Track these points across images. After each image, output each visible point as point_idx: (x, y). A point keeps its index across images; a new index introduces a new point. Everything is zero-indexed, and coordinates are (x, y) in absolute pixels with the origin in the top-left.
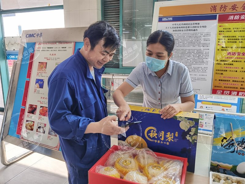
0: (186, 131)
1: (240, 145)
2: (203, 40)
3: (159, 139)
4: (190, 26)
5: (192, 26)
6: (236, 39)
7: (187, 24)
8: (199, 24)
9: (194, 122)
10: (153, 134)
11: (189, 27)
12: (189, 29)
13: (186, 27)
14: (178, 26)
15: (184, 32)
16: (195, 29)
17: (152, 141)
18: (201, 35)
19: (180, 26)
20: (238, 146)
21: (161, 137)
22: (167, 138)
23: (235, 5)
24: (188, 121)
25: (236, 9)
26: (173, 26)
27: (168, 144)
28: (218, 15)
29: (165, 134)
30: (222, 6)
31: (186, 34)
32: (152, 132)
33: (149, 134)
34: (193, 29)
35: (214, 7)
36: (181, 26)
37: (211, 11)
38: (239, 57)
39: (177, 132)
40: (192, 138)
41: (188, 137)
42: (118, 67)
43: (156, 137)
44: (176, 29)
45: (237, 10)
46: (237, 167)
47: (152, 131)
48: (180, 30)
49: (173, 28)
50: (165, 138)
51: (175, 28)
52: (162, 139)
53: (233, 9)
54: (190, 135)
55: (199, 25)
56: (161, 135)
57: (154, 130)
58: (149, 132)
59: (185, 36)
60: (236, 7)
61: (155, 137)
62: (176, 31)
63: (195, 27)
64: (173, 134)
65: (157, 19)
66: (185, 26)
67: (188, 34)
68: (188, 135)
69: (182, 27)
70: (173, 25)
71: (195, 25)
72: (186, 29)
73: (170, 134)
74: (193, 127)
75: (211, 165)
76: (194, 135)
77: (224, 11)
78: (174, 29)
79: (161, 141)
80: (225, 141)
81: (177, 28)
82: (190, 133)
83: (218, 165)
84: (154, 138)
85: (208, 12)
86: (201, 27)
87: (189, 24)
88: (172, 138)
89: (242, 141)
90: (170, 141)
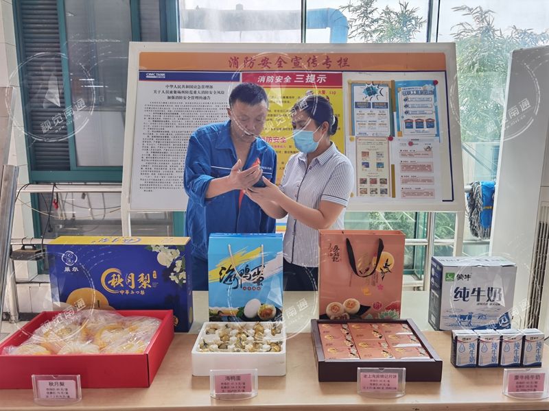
0: (168, 267)
1: (244, 275)
2: (220, 116)
3: (126, 287)
4: (197, 90)
5: (201, 90)
6: (271, 115)
7: (192, 87)
8: (211, 87)
9: (178, 250)
10: (117, 281)
11: (195, 92)
12: (195, 95)
13: (191, 92)
14: (177, 90)
15: (187, 100)
16: (206, 95)
17: (116, 292)
18: (217, 108)
19: (179, 89)
20: (242, 278)
21: (130, 284)
22: (140, 284)
23: (266, 58)
24: (170, 250)
25: (268, 65)
26: (167, 89)
27: (143, 293)
28: (241, 73)
29: (137, 278)
30: (247, 58)
31: (192, 105)
32: (114, 278)
33: (109, 282)
34: (203, 95)
35: (235, 60)
36: (181, 90)
37: (230, 66)
38: (277, 144)
39: (154, 272)
40: (178, 278)
41: (173, 277)
42: (68, 169)
43: (122, 285)
44: (173, 95)
45: (269, 68)
46: (245, 309)
47: (114, 275)
48: (181, 98)
49: (167, 92)
50: (137, 284)
51: (171, 92)
52: (133, 287)
53: (263, 64)
54: (175, 272)
55: (212, 90)
56: (129, 281)
57: (117, 274)
58: (109, 277)
59: (190, 107)
60: (268, 61)
61: (120, 285)
62: (173, 98)
63: (207, 92)
64: (148, 275)
65: (137, 76)
66: (188, 90)
67: (194, 105)
68: (172, 274)
69: (183, 92)
70: (167, 86)
71: (205, 89)
72: (191, 95)
73: (144, 276)
74: (177, 259)
75: (211, 314)
76: (180, 272)
77: (251, 68)
78: (170, 95)
79: (130, 290)
80: (224, 272)
81: (175, 92)
82: (175, 270)
83: (219, 312)
84: (118, 287)
85: (225, 67)
86: (215, 92)
87: (195, 87)
88: (149, 282)
89: (246, 269)
90: (145, 287)
